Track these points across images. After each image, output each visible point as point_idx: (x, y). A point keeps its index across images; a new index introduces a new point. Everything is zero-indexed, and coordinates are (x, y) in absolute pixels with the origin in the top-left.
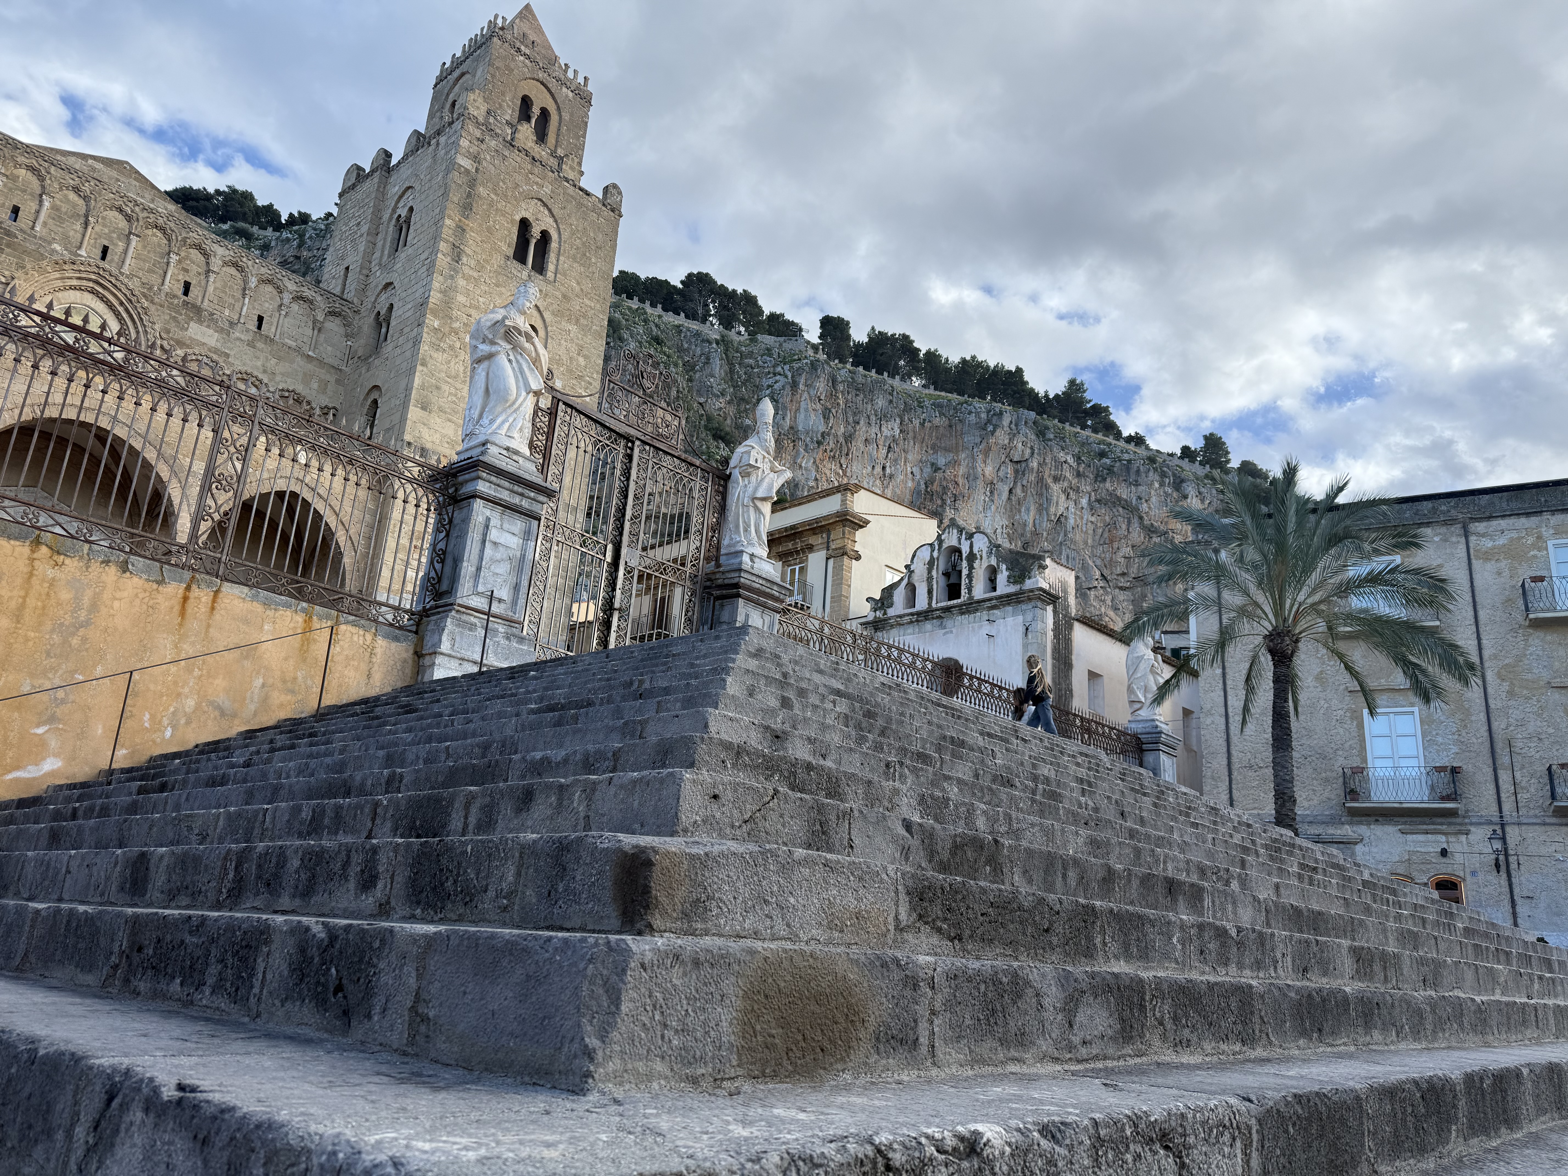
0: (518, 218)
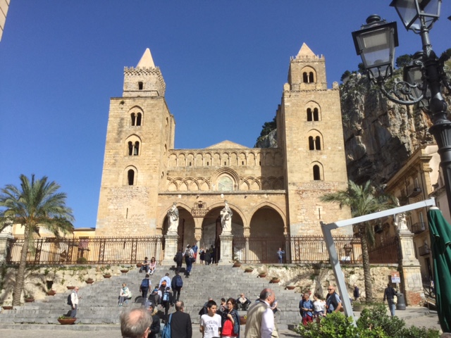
0: (306, 109)
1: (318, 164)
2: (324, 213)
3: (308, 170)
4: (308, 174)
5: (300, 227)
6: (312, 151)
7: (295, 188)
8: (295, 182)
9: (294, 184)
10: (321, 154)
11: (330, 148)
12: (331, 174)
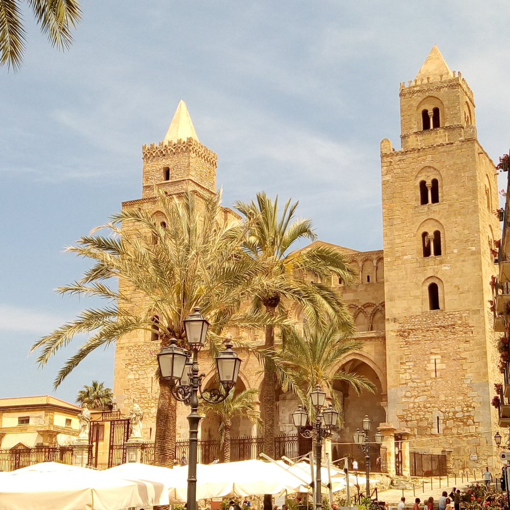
0: (418, 183)
1: (436, 282)
2: (444, 366)
3: (418, 293)
4: (419, 301)
5: (404, 393)
6: (426, 259)
7: (397, 326)
8: (397, 316)
9: (395, 320)
10: (441, 263)
11: (455, 251)
12: (456, 297)
